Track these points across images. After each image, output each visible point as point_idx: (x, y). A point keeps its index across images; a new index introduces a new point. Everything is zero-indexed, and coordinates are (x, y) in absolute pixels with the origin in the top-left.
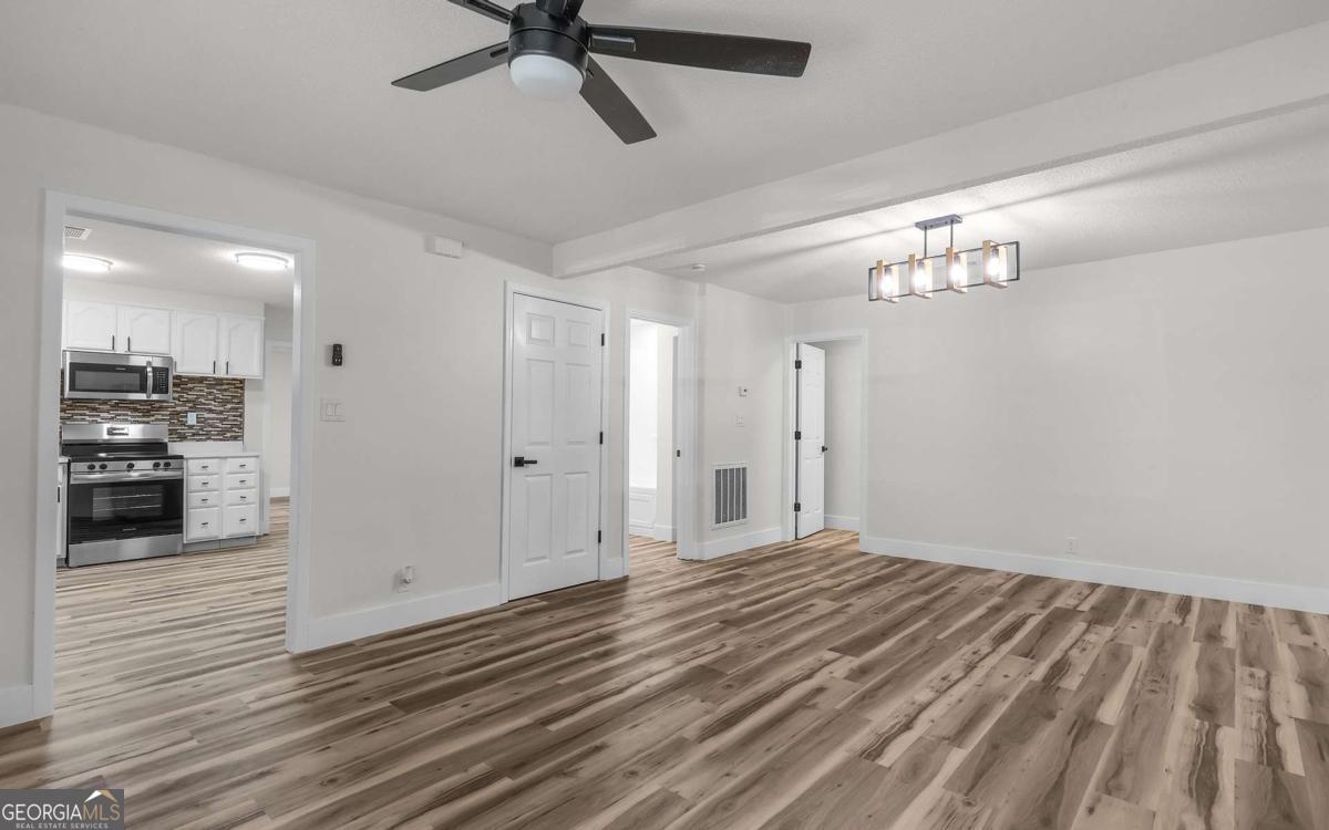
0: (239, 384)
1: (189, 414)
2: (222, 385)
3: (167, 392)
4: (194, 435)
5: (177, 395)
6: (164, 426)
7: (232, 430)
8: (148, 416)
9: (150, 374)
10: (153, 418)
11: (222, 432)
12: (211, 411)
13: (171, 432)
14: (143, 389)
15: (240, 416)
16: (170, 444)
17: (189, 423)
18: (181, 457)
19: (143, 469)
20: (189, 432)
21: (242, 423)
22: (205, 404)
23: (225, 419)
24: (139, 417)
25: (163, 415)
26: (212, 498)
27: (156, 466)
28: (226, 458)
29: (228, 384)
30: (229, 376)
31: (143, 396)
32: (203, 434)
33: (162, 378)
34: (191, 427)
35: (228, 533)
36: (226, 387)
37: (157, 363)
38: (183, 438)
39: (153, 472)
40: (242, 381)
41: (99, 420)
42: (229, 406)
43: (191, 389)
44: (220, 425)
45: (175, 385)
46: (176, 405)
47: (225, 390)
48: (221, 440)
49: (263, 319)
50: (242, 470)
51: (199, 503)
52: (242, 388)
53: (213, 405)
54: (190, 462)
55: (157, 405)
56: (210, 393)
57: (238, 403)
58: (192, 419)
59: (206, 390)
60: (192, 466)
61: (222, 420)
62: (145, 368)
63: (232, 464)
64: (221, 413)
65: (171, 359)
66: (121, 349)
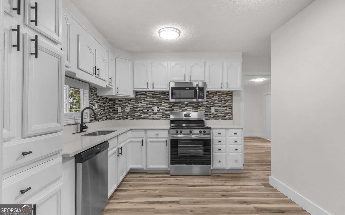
0: (230, 93)
1: (212, 108)
2: (224, 95)
3: (204, 98)
4: (214, 117)
5: (207, 100)
6: (203, 113)
7: (228, 115)
8: (198, 109)
9: (198, 90)
10: (199, 110)
11: (225, 116)
12: (220, 106)
13: (206, 116)
14: (195, 97)
15: (232, 108)
16: (205, 121)
17: (212, 112)
18: (210, 128)
19: (196, 134)
20: (212, 116)
21: (232, 111)
22: (217, 103)
23: (226, 110)
24: (195, 109)
25: (203, 108)
26: (223, 148)
27: (200, 132)
28: (228, 129)
29: (227, 94)
30: (228, 90)
31: (195, 100)
32: (217, 117)
33: (202, 91)
34: (213, 113)
35: (230, 167)
36: (225, 95)
37: (201, 85)
38: (210, 118)
39: (199, 135)
40: (232, 92)
41: (182, 111)
42: (227, 104)
43: (212, 97)
44: (224, 113)
45: (207, 95)
46: (207, 104)
47: (226, 97)
48: (224, 119)
49: (242, 60)
50: (235, 135)
51: (217, 151)
52: (232, 96)
53: (221, 104)
54: (213, 130)
55: (201, 104)
56: (219, 98)
57: (230, 102)
58: (213, 110)
59: (218, 97)
60: (214, 133)
61: (225, 110)
62: (196, 87)
63: (231, 132)
64: (224, 107)
65: (205, 83)
66: (188, 81)
